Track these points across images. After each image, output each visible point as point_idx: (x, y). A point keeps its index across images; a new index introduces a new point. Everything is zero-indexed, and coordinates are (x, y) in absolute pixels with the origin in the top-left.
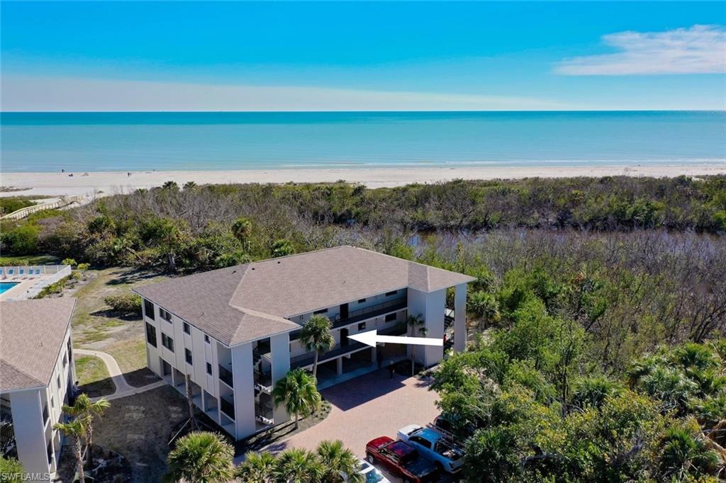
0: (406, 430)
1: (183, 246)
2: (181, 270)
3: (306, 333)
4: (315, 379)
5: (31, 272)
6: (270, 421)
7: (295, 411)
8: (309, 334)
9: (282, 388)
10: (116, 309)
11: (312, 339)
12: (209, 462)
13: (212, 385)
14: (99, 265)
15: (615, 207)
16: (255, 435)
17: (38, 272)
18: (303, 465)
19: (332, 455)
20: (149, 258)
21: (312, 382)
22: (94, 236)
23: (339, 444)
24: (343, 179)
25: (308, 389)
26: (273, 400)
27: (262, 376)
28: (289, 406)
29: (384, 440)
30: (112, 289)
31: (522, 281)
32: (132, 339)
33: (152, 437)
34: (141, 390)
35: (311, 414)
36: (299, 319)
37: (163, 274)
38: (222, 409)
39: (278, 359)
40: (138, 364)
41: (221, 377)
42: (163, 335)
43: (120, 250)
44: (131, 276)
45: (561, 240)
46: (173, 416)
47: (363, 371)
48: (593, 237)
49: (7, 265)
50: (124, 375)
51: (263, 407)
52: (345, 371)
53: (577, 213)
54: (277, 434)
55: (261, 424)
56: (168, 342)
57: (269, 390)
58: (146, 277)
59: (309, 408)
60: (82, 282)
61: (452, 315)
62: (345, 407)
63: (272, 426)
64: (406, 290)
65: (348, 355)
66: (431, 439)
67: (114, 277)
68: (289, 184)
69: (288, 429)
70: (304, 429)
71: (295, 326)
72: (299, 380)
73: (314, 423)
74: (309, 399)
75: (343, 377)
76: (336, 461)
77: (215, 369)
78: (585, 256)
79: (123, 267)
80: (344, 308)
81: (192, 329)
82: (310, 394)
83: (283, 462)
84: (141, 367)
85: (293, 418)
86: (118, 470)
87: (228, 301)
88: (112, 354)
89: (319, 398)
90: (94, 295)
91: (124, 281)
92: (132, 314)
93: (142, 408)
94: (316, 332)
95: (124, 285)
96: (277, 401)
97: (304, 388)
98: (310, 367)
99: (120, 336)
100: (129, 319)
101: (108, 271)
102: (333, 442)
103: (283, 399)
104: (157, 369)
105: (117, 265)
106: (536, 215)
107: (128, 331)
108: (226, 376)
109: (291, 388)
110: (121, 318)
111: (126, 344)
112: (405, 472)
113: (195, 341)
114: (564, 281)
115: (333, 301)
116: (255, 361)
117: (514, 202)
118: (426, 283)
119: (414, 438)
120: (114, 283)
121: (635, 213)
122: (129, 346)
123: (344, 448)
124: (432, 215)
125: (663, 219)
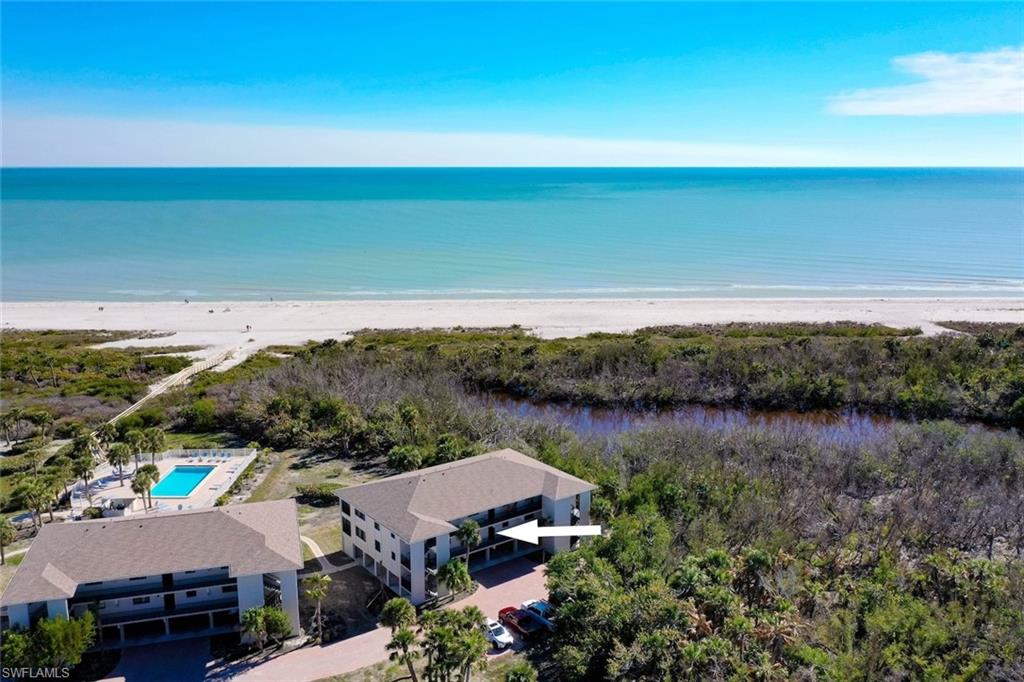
0: (527, 603)
1: (356, 431)
2: (354, 453)
3: (462, 532)
4: (467, 566)
5: (223, 455)
6: (436, 594)
7: (452, 587)
8: (463, 534)
9: (444, 571)
10: (305, 496)
11: (465, 538)
12: (404, 613)
13: (395, 568)
14: (279, 447)
15: (798, 380)
16: (424, 603)
17: (229, 455)
18: (454, 618)
19: (471, 614)
20: (322, 440)
21: (465, 568)
22: (273, 418)
23: (476, 608)
25: (462, 572)
26: (437, 580)
27: (431, 562)
28: (448, 584)
29: (511, 609)
30: (296, 474)
32: (324, 525)
33: (355, 603)
34: (341, 569)
35: (465, 591)
36: (456, 523)
37: (337, 458)
38: (403, 584)
39: (441, 551)
40: (335, 548)
41: (402, 562)
42: (357, 528)
43: (298, 433)
44: (309, 459)
46: (367, 588)
47: (505, 559)
49: (201, 448)
50: (326, 556)
51: (431, 584)
52: (491, 559)
54: (440, 603)
55: (429, 596)
56: (361, 535)
57: (435, 572)
58: (323, 461)
59: (461, 585)
60: (268, 466)
61: (578, 516)
62: (488, 585)
63: (436, 598)
64: (540, 497)
65: (494, 546)
66: (541, 609)
67: (295, 461)
68: (457, 329)
69: (447, 600)
70: (458, 600)
71: (454, 529)
72: (455, 566)
73: (465, 597)
74: (462, 579)
75: (490, 563)
76: (474, 617)
77: (398, 557)
79: (300, 448)
80: (491, 512)
81: (381, 527)
82: (463, 577)
83: (443, 616)
84: (337, 550)
85: (451, 593)
86: (337, 623)
87: (406, 508)
88: (312, 538)
89: (469, 579)
90: (281, 480)
91: (304, 466)
92: (319, 500)
93: (344, 582)
94: (468, 533)
95: (304, 470)
96: (440, 581)
97: (458, 572)
98: (464, 556)
99: (314, 522)
100: (318, 505)
101: (287, 454)
102: (472, 606)
103: (444, 579)
104: (351, 553)
105: (295, 447)
107: (319, 517)
108: (406, 562)
109: (450, 571)
110: (310, 505)
111: (321, 530)
112: (522, 630)
113: (383, 536)
115: (483, 507)
116: (426, 552)
118: (555, 492)
119: (531, 608)
120: (295, 467)
122: (324, 531)
123: (478, 610)
124: (602, 387)
125: (848, 396)
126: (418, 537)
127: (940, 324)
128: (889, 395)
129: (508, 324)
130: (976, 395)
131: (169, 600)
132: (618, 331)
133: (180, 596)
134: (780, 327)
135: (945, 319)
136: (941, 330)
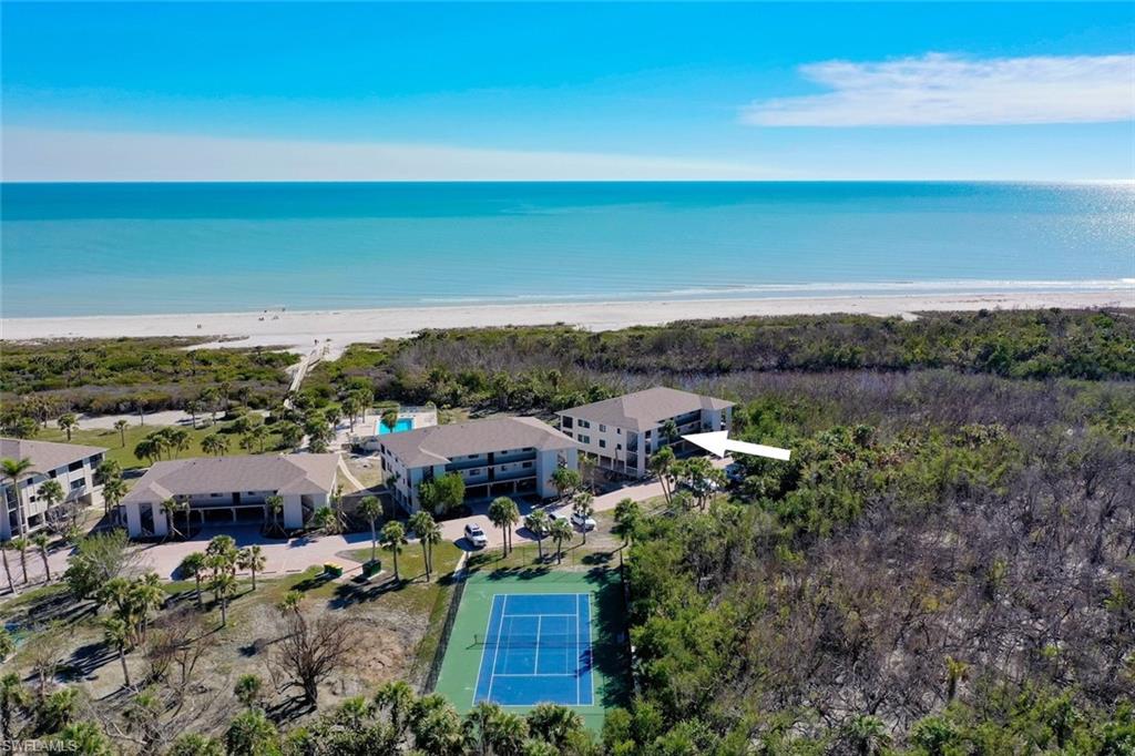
2: (511, 408)
5: (411, 411)
8: (665, 430)
11: (666, 433)
13: (621, 455)
15: (825, 351)
20: (481, 400)
24: (562, 321)
27: (648, 449)
31: (760, 405)
38: (629, 465)
41: (628, 449)
42: (580, 436)
44: (478, 413)
45: (782, 379)
48: (803, 378)
53: (794, 358)
56: (584, 440)
57: (649, 456)
61: (724, 425)
64: (700, 411)
67: (468, 414)
77: (624, 447)
78: (798, 390)
79: (463, 407)
81: (608, 428)
87: (623, 415)
94: (669, 428)
101: (457, 411)
105: (459, 406)
106: (760, 359)
108: (633, 448)
113: (609, 434)
114: (784, 406)
117: (740, 347)
121: (841, 357)
124: (674, 360)
125: (864, 361)
126: (642, 429)
127: (914, 313)
128: (896, 359)
129: (553, 322)
130: (959, 356)
131: (491, 472)
132: (654, 324)
133: (497, 469)
134: (786, 317)
135: (918, 309)
136: (915, 318)
